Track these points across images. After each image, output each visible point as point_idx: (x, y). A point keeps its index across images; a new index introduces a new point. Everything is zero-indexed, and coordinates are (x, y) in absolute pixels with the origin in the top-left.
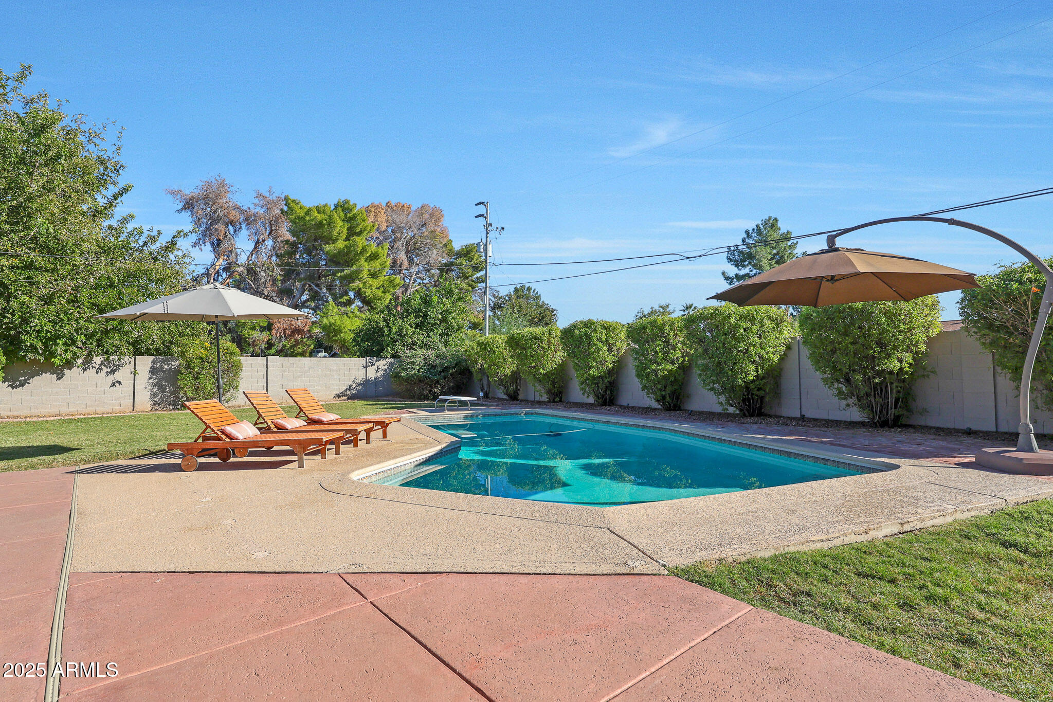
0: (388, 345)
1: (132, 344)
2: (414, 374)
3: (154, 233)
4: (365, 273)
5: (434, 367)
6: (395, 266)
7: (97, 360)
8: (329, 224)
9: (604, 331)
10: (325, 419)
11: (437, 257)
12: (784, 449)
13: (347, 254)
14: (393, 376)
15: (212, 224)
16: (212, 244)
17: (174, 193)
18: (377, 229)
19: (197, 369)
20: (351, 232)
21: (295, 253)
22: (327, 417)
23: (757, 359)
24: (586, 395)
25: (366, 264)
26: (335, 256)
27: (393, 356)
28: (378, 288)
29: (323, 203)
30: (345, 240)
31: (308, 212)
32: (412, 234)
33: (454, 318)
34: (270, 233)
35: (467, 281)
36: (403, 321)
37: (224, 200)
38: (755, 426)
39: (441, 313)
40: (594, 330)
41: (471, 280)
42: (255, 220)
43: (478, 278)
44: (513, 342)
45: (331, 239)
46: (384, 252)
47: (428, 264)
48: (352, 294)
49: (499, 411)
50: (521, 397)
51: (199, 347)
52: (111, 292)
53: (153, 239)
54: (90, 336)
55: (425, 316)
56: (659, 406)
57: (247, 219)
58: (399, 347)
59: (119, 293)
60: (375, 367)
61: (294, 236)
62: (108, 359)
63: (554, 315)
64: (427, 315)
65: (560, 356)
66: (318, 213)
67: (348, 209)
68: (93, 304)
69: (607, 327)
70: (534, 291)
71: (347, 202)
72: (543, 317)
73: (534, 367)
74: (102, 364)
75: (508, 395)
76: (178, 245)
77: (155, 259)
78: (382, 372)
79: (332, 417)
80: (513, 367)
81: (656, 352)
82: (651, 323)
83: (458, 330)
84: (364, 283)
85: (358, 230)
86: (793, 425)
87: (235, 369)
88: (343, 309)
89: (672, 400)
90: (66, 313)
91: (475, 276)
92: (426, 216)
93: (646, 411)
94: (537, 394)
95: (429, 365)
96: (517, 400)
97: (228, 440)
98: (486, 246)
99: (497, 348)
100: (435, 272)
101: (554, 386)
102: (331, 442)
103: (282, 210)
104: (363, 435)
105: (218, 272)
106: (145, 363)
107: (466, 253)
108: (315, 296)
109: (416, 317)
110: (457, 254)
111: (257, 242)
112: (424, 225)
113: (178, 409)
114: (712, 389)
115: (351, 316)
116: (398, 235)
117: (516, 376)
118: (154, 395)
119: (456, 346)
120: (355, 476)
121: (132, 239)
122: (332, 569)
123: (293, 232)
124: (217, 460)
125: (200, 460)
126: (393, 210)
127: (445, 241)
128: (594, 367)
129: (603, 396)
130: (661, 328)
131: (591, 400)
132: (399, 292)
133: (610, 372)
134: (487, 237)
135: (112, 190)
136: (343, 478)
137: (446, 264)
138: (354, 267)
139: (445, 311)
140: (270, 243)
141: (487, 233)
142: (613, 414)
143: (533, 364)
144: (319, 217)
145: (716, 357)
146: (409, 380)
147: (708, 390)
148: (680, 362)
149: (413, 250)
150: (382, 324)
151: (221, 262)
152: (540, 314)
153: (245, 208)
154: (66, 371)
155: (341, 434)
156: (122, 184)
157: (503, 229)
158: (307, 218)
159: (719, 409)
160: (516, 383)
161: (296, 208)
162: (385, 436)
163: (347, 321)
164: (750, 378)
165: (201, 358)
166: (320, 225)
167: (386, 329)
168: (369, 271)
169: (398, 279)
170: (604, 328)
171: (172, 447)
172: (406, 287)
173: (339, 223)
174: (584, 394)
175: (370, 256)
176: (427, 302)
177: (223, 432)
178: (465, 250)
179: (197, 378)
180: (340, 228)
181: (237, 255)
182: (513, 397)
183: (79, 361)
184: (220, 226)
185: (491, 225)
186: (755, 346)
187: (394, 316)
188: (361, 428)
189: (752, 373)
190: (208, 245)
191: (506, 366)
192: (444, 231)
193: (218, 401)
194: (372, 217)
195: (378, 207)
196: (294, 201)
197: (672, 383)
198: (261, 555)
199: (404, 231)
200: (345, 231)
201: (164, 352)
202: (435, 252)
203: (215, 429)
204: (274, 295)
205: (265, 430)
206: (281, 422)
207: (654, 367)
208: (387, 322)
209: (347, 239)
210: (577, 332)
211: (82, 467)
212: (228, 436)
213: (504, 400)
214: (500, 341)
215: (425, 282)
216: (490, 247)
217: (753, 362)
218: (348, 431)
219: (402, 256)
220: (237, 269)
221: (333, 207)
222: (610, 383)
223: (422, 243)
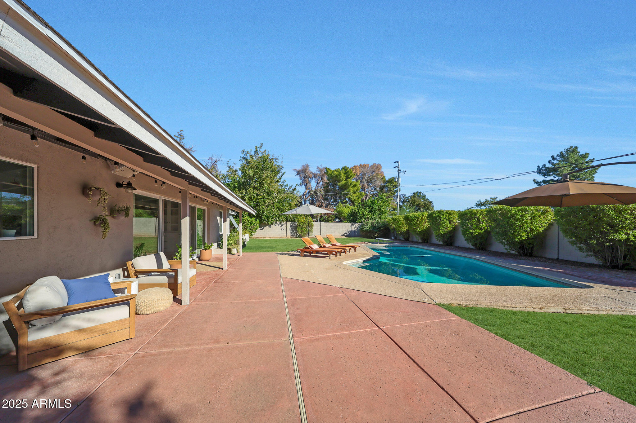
0: (359, 218)
1: (286, 218)
2: (368, 229)
3: (291, 186)
4: (352, 192)
5: (375, 227)
6: (363, 188)
7: (278, 223)
8: (339, 175)
9: (448, 215)
10: (337, 245)
11: (379, 183)
12: (530, 273)
13: (345, 185)
14: (360, 229)
15: (305, 179)
16: (305, 185)
17: (294, 170)
18: (356, 175)
19: (302, 226)
20: (347, 178)
21: (329, 186)
22: (338, 244)
23: (528, 229)
24: (438, 241)
25: (352, 189)
26: (341, 186)
27: (360, 222)
28: (356, 197)
29: (338, 168)
30: (345, 181)
31: (333, 172)
32: (369, 175)
33: (383, 208)
34: (321, 180)
35: (391, 192)
36: (364, 210)
37: (308, 171)
38: (524, 261)
39: (378, 207)
40: (443, 214)
41: (393, 192)
42: (317, 176)
43: (396, 191)
44: (406, 218)
45: (340, 181)
46: (358, 184)
47: (375, 186)
48: (347, 199)
49: (399, 245)
50: (410, 239)
51: (302, 220)
52: (281, 204)
53: (290, 187)
54: (276, 216)
55: (372, 208)
56: (474, 248)
57: (314, 176)
58: (363, 219)
59: (283, 204)
60: (354, 226)
61: (328, 181)
62: (280, 223)
63: (432, 204)
64: (373, 208)
65: (427, 225)
66: (336, 172)
67: (346, 169)
68: (277, 207)
69: (450, 213)
70: (423, 193)
71: (345, 167)
72: (426, 205)
73: (415, 229)
74: (279, 224)
75: (405, 239)
76: (296, 189)
77: (291, 193)
78: (357, 228)
79: (339, 244)
80: (407, 228)
81: (472, 225)
82: (470, 212)
83: (385, 213)
84: (351, 195)
85: (349, 176)
86: (549, 262)
87: (312, 226)
88: (344, 205)
89: (481, 246)
90: (271, 210)
91: (395, 190)
92: (375, 168)
93: (466, 250)
94: (417, 239)
95: (373, 226)
96: (408, 241)
97: (311, 249)
98: (398, 179)
99: (400, 220)
100: (378, 189)
101: (424, 236)
102: (338, 252)
103: (325, 172)
104: (348, 250)
105: (306, 194)
106: (289, 223)
107: (392, 181)
108: (335, 201)
109: (369, 208)
110: (387, 182)
111: (317, 183)
112: (374, 171)
113: (297, 237)
114: (502, 242)
115: (347, 207)
116: (364, 176)
117: (408, 231)
118: (291, 233)
119: (384, 219)
120: (344, 263)
121: (285, 188)
122: (336, 286)
123: (328, 179)
124: (308, 254)
125: (305, 254)
126: (362, 167)
127: (382, 177)
128: (442, 230)
129: (447, 242)
130: (475, 214)
131: (441, 243)
132: (364, 197)
133: (450, 232)
134: (399, 175)
135: (281, 174)
136: (341, 263)
137: (382, 186)
138: (348, 190)
139: (380, 206)
140: (321, 183)
141: (399, 174)
142: (450, 250)
143: (415, 227)
144: (336, 173)
145: (503, 228)
146: (366, 231)
147: (499, 243)
148: (485, 229)
149: (369, 181)
150: (357, 211)
151: (307, 191)
152: (424, 204)
153: (314, 172)
154: (271, 226)
155: (341, 250)
156: (283, 173)
157: (406, 171)
158: (333, 174)
159: (505, 251)
160: (408, 234)
161: (329, 171)
162: (355, 251)
163: (345, 209)
164: (523, 238)
165: (303, 223)
166: (337, 176)
167: (358, 213)
168: (353, 191)
169: (363, 193)
170: (448, 213)
171: (298, 249)
172: (367, 195)
173: (343, 175)
174: (437, 240)
175: (353, 185)
176: (373, 203)
177: (310, 247)
178: (390, 180)
179: (302, 229)
180: (343, 176)
181: (311, 188)
182: (407, 240)
183: (274, 223)
184: (307, 179)
185: (400, 170)
186: (527, 224)
187: (361, 208)
188: (347, 248)
189: (525, 236)
190: (304, 185)
191: (404, 228)
192: (382, 173)
193: (308, 237)
194: (355, 171)
195: (356, 167)
196: (328, 169)
197: (481, 238)
198: (320, 280)
199: (366, 175)
200: (345, 177)
201: (293, 221)
202: (378, 181)
203: (308, 246)
204: (322, 200)
205: (320, 247)
206: (324, 244)
207: (471, 231)
208: (358, 210)
209: (345, 180)
210: (434, 215)
211: (278, 253)
212: (311, 248)
213: (402, 240)
214: (401, 218)
215: (374, 193)
216: (400, 179)
217: (526, 231)
218: (343, 249)
219: (365, 184)
220: (312, 192)
221: (341, 169)
222: (450, 237)
223: (373, 178)
